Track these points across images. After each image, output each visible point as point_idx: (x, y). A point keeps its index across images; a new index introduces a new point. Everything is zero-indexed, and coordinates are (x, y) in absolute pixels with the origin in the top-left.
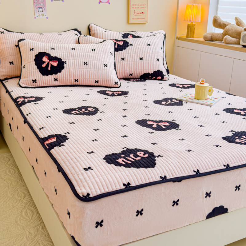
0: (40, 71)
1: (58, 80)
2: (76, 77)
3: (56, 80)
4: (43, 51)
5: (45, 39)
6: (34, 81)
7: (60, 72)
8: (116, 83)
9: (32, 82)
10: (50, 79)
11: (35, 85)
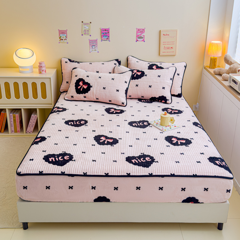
0: (76, 91)
1: (86, 97)
2: (97, 97)
3: (85, 97)
4: (82, 78)
5: (91, 68)
6: (72, 97)
7: (87, 92)
8: (123, 103)
9: (71, 97)
10: (81, 96)
11: (72, 99)
